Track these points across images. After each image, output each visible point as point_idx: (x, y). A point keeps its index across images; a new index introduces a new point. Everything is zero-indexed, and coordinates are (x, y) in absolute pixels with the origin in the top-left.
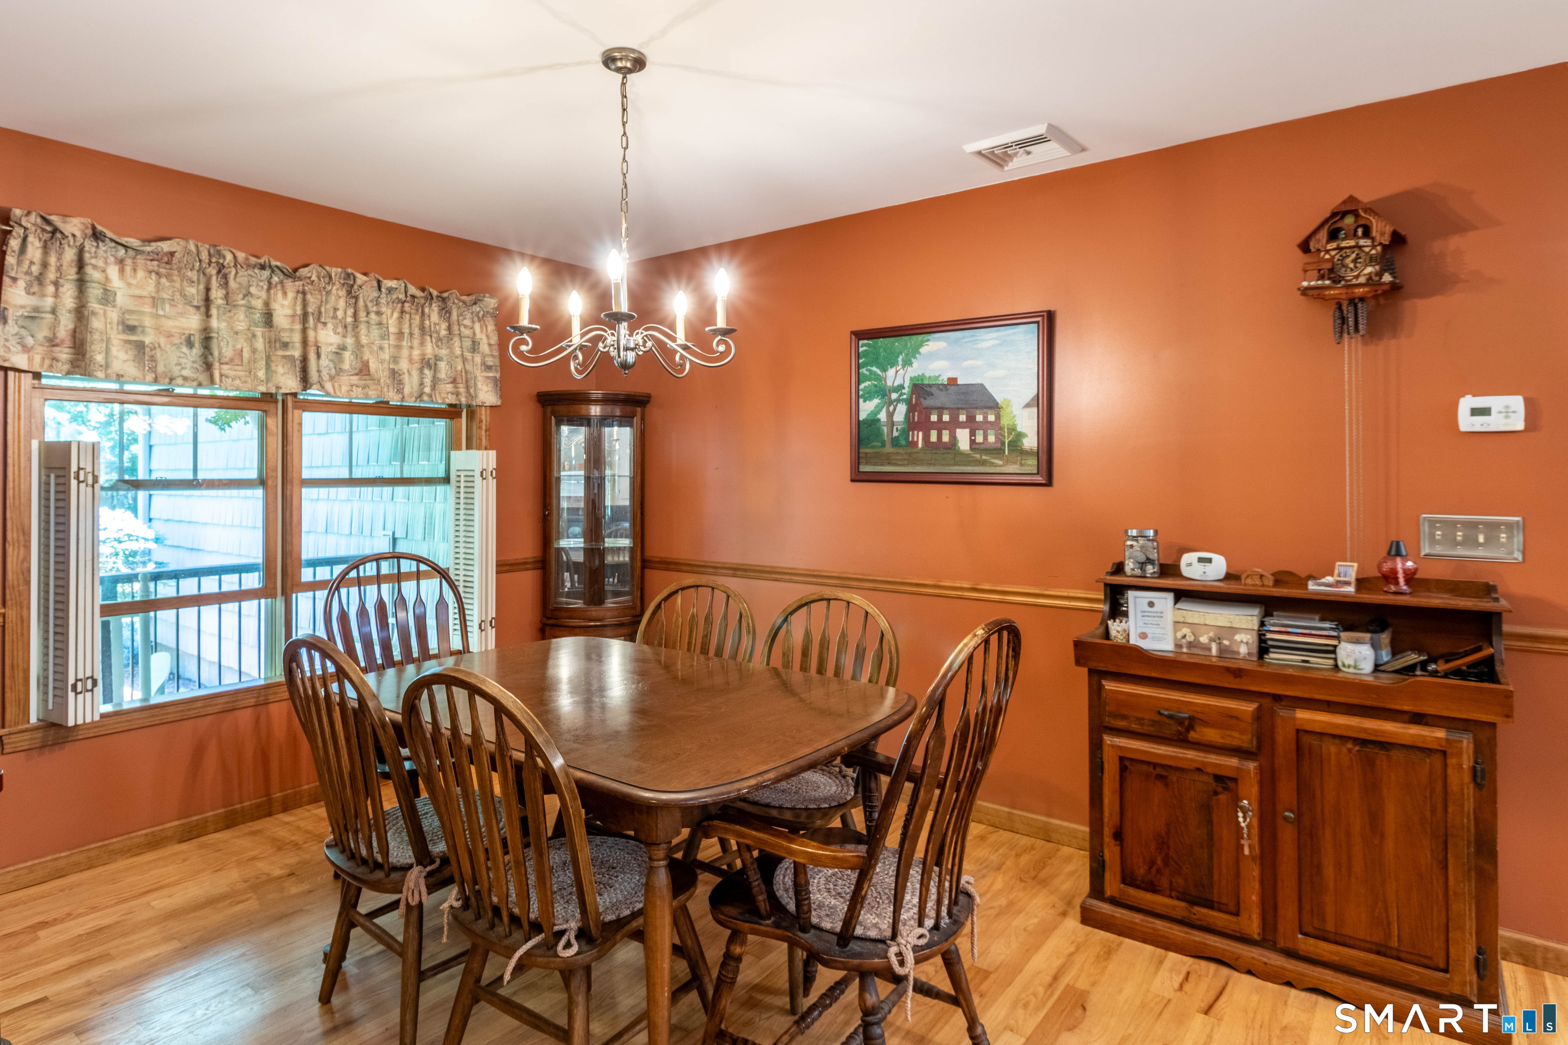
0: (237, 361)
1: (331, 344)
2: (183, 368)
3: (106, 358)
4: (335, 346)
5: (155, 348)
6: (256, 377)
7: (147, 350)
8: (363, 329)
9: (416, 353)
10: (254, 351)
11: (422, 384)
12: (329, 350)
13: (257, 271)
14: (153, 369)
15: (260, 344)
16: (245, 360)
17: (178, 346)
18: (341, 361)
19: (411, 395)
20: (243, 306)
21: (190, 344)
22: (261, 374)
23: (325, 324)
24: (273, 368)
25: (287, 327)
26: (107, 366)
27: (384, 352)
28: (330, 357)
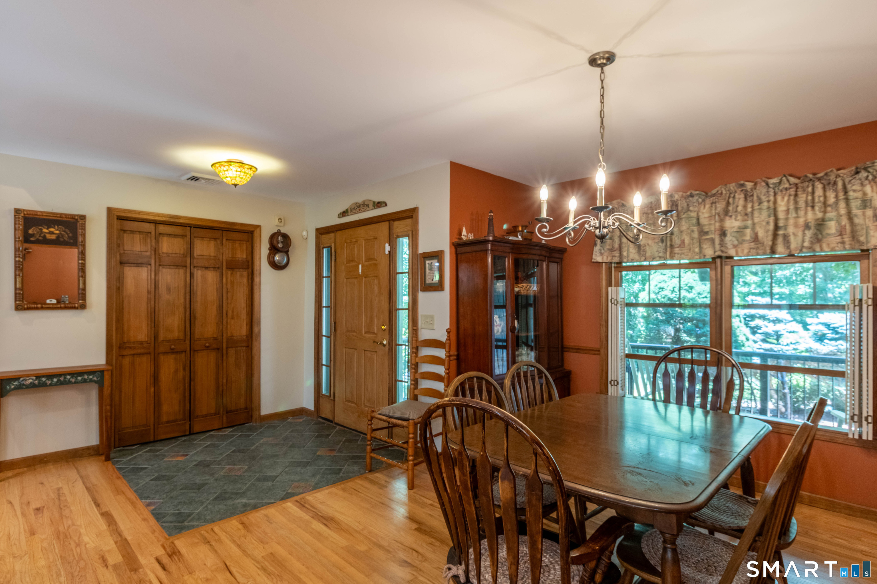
0: (682, 246)
1: (734, 227)
2: (660, 253)
3: (628, 253)
4: (736, 228)
5: (645, 246)
6: (694, 252)
7: (642, 247)
8: (756, 214)
9: (801, 221)
10: (692, 239)
11: (803, 241)
12: (732, 231)
13: (691, 199)
14: (645, 255)
15: (696, 235)
16: (686, 245)
17: (657, 243)
18: (744, 235)
19: (796, 248)
20: (685, 218)
21: (662, 241)
22: (697, 250)
23: (731, 216)
24: (702, 246)
25: (707, 223)
26: (628, 256)
27: (769, 225)
28: (733, 235)
